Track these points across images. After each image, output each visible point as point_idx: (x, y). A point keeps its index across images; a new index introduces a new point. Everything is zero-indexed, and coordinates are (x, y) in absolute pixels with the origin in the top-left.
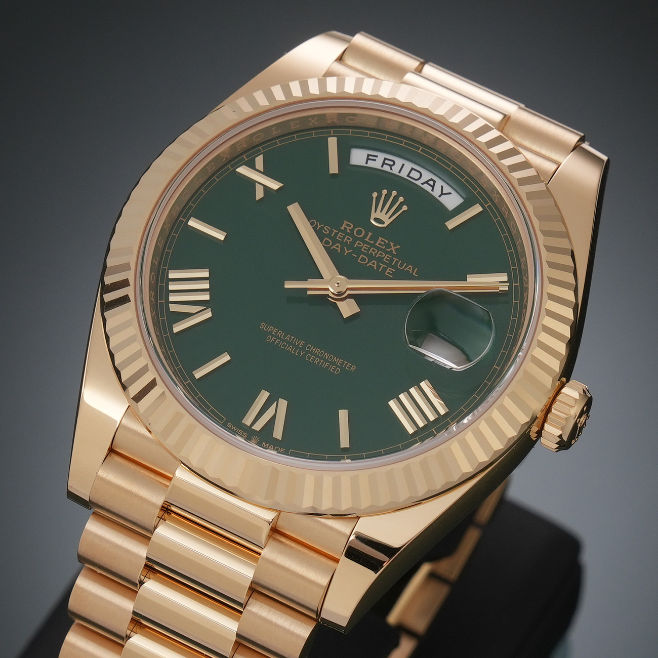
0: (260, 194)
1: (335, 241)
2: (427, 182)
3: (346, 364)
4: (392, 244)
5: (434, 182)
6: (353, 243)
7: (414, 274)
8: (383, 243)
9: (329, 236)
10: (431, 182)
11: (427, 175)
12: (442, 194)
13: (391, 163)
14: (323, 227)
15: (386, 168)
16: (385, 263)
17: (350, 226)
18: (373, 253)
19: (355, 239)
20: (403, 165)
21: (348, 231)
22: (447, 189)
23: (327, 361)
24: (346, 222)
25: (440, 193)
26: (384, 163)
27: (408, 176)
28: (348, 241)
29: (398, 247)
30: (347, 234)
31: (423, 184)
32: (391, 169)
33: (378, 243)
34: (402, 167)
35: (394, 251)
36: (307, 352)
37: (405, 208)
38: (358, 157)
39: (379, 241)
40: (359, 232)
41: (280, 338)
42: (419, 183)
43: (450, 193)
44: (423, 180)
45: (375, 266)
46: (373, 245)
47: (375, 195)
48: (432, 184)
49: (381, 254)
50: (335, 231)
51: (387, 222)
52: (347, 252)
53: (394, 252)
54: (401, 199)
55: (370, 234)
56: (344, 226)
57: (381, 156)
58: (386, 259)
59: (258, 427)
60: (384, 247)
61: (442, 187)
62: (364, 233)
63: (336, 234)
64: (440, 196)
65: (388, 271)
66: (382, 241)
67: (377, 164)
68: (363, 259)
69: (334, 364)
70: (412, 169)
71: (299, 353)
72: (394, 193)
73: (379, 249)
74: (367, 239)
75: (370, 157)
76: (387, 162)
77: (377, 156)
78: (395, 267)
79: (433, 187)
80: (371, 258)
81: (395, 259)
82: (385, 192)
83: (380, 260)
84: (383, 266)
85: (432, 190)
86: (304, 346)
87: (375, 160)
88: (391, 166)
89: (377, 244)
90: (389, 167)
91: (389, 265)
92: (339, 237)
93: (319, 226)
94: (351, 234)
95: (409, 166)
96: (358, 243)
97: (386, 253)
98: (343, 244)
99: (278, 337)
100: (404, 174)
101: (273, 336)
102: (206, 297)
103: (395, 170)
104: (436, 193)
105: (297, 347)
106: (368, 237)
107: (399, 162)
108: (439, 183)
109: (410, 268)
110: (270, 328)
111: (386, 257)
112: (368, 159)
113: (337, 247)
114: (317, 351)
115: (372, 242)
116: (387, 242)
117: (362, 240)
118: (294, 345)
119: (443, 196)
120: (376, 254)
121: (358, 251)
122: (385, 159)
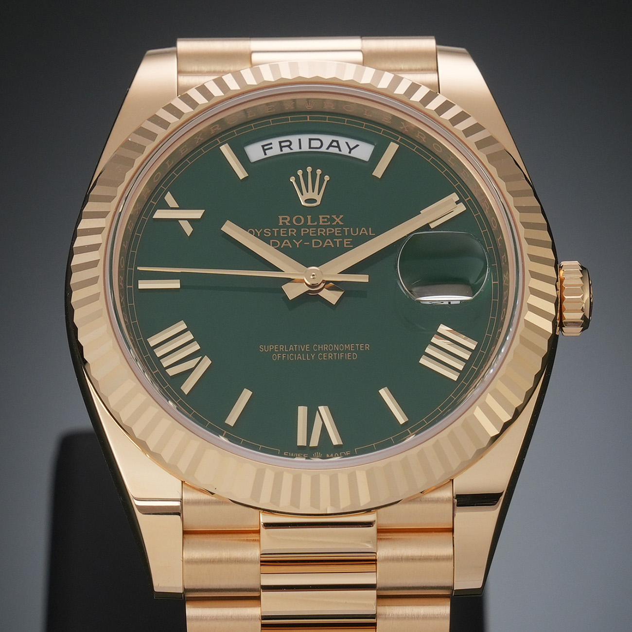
0: (188, 229)
1: (282, 240)
2: (330, 146)
3: (359, 346)
4: (334, 217)
5: (337, 142)
6: (298, 232)
7: (370, 234)
8: (326, 220)
9: (272, 237)
10: (335, 144)
11: (327, 139)
12: (351, 150)
13: (288, 143)
14: (263, 231)
15: (286, 150)
16: (338, 237)
17: (286, 219)
18: (322, 233)
19: (298, 229)
20: (300, 140)
21: (287, 224)
22: (353, 143)
23: (340, 352)
24: (280, 217)
25: (349, 150)
26: (281, 147)
27: (310, 147)
28: (293, 233)
29: (341, 216)
30: (288, 227)
31: (328, 149)
32: (291, 149)
33: (321, 221)
34: (300, 143)
35: (339, 222)
36: (317, 353)
37: (327, 178)
38: (255, 152)
39: (321, 220)
40: (298, 220)
41: (285, 352)
42: (323, 149)
43: (358, 145)
44: (326, 145)
45: (331, 244)
46: (318, 226)
47: (292, 179)
48: (336, 145)
49: (329, 230)
50: (276, 230)
51: (319, 199)
52: (298, 244)
53: (341, 223)
54: (319, 172)
55: (309, 217)
56: (281, 221)
57: (275, 142)
58: (338, 233)
59: (314, 442)
60: (329, 223)
61: (347, 143)
62: (303, 219)
63: (279, 232)
64: (350, 153)
65: (345, 243)
66: (323, 218)
67: (275, 151)
68: (317, 243)
69: (347, 351)
70: (310, 140)
71: (310, 357)
72: (309, 169)
73: (325, 227)
74: (309, 223)
75: (265, 148)
76: (283, 144)
77: (271, 144)
78: (349, 236)
79: (338, 147)
80: (323, 238)
81: (346, 229)
82: (300, 172)
83: (332, 236)
84: (338, 241)
85: (340, 150)
86: (311, 348)
87: (271, 148)
88: (289, 146)
89: (321, 223)
90: (287, 148)
91: (344, 237)
92: (283, 234)
93: (259, 233)
94: (293, 226)
95: (305, 138)
96: (304, 231)
97: (334, 227)
98: (291, 238)
99: (282, 352)
100: (305, 148)
101: (277, 353)
102: (196, 347)
103: (295, 148)
104: (345, 151)
105: (305, 352)
106: (309, 221)
107: (294, 139)
108: (342, 141)
109: (364, 231)
110: (270, 347)
111: (336, 231)
112: (264, 150)
113: (286, 243)
114: (325, 347)
115: (316, 223)
116: (329, 217)
117: (305, 225)
118: (301, 353)
119: (352, 151)
120: (325, 233)
121: (307, 238)
122: (280, 142)
